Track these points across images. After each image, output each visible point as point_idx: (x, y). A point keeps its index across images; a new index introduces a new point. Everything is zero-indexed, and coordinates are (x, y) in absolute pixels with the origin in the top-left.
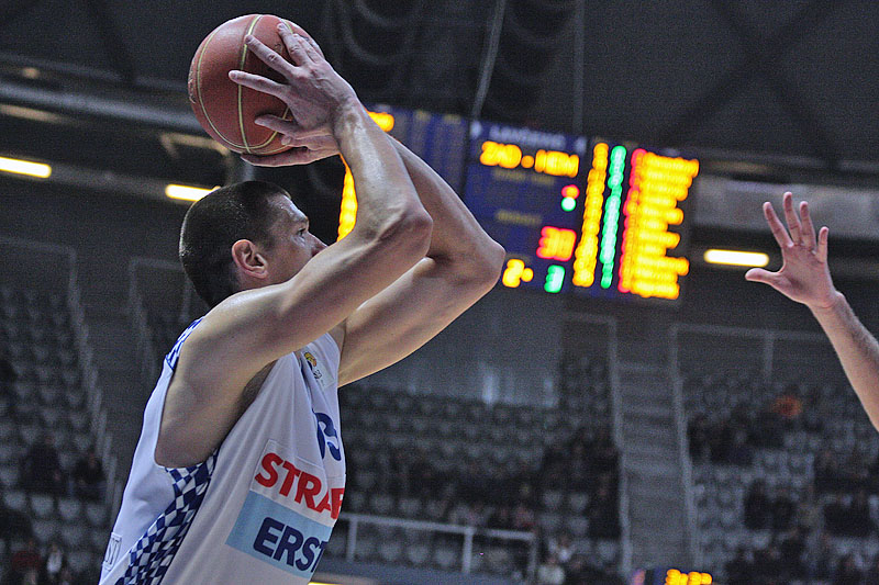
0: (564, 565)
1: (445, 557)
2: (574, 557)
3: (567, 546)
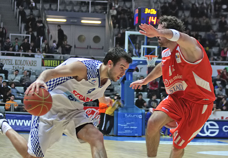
0: (116, 9)
1: (84, 9)
2: (119, 7)
3: (117, 4)
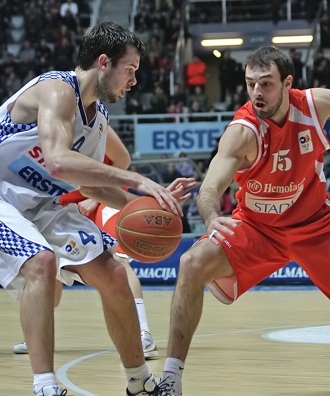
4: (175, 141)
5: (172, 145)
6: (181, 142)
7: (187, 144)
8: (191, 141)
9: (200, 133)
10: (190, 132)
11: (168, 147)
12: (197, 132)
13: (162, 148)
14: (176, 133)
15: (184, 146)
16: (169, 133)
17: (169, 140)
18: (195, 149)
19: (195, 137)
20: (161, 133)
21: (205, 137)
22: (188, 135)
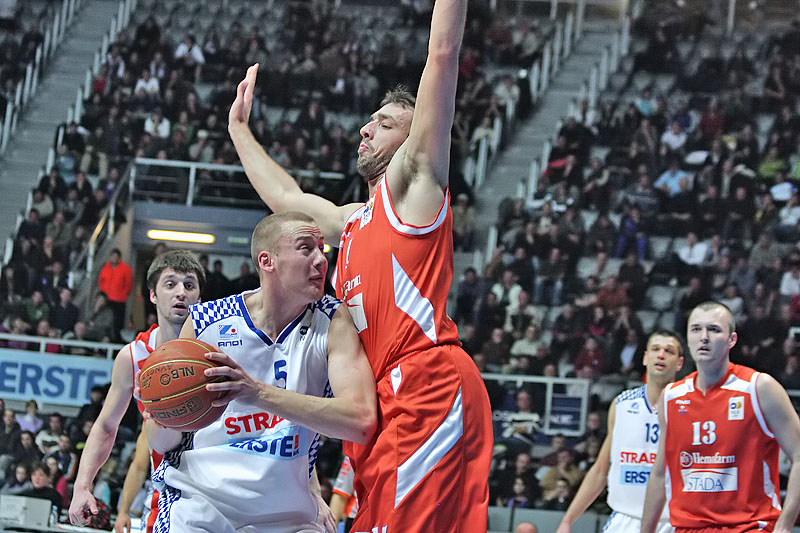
4: (34, 382)
5: (29, 387)
6: (43, 384)
7: (53, 389)
8: (60, 385)
9: (76, 373)
10: (61, 370)
11: (22, 390)
12: (70, 371)
13: (12, 390)
14: (37, 369)
15: (47, 392)
16: (25, 367)
17: (24, 379)
18: (64, 399)
19: (67, 379)
20: (15, 365)
21: (83, 381)
22: (56, 375)
